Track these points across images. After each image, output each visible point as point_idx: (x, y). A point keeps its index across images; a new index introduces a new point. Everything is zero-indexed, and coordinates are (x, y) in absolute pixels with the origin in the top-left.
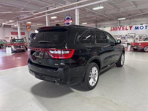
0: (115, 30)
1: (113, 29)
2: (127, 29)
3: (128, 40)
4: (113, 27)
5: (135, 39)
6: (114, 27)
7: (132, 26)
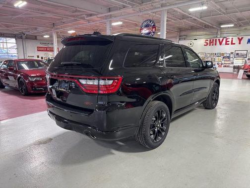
0: (213, 45)
1: (208, 42)
2: (233, 42)
3: (235, 61)
4: (209, 40)
5: (247, 59)
6: (212, 39)
7: (242, 38)
